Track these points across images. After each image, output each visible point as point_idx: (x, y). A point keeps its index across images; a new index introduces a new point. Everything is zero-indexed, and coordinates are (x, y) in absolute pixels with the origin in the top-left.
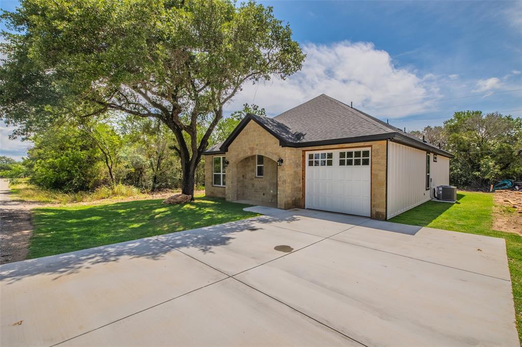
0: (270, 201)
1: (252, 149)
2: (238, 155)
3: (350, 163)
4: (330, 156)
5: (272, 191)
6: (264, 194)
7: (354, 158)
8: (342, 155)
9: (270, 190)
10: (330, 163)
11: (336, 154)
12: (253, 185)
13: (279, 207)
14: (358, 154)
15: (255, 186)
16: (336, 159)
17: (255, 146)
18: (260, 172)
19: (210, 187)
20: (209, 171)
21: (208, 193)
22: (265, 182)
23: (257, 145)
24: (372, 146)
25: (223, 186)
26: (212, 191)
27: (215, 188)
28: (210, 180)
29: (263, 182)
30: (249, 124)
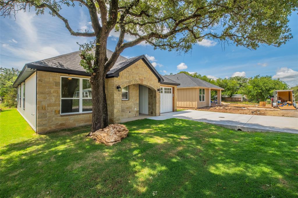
1: (142, 80)
5: (136, 109)
6: (130, 112)
7: (168, 91)
8: (165, 89)
9: (134, 108)
14: (169, 89)
15: (122, 107)
16: (163, 91)
19: (56, 118)
20: (54, 96)
21: (49, 128)
22: (131, 104)
23: (145, 78)
24: (174, 87)
25: (83, 112)
26: (62, 122)
27: (68, 118)
28: (57, 107)
29: (129, 103)
30: (139, 62)
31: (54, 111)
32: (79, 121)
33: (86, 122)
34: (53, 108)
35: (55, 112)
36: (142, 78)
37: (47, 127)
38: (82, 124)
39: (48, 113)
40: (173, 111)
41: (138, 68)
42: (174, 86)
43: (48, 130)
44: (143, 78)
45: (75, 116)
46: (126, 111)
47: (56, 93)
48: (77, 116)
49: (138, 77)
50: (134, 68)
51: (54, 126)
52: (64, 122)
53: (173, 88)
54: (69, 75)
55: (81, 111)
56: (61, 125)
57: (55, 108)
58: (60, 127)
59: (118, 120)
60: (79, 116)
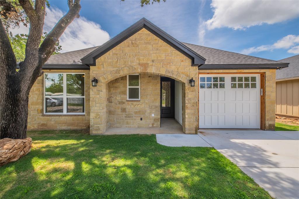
0: (151, 126)
1: (145, 65)
2: (118, 71)
3: (240, 86)
4: (222, 79)
5: (153, 115)
6: (141, 119)
7: (244, 82)
8: (233, 79)
9: (150, 113)
10: (222, 86)
11: (228, 78)
12: (124, 110)
13: (186, 132)
14: (247, 79)
15: (127, 110)
16: (228, 82)
17: (150, 63)
18: (134, 94)
19: (38, 117)
20: (36, 94)
21: (33, 127)
22: (143, 106)
23: (153, 61)
24: (265, 73)
25: (67, 114)
26: (43, 122)
27: (50, 118)
28: (39, 106)
29: (140, 105)
30: (139, 34)
31: (37, 109)
32: (60, 124)
33: (68, 126)
34: (36, 106)
35: (37, 111)
36: (145, 62)
37: (31, 125)
38: (64, 127)
39: (31, 112)
40: (263, 127)
41: (137, 46)
42: (262, 71)
43: (32, 128)
44: (149, 62)
45: (56, 117)
46: (135, 117)
47: (38, 90)
48: (58, 117)
49: (138, 62)
50: (128, 46)
51: (36, 125)
52: (46, 122)
53: (263, 76)
54: (50, 71)
55: (65, 112)
56: (43, 125)
57: (37, 106)
58: (42, 127)
59: (97, 130)
60: (60, 117)
